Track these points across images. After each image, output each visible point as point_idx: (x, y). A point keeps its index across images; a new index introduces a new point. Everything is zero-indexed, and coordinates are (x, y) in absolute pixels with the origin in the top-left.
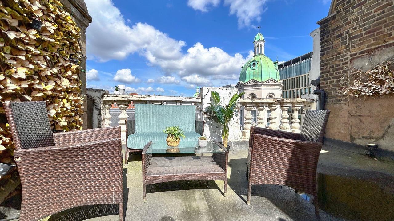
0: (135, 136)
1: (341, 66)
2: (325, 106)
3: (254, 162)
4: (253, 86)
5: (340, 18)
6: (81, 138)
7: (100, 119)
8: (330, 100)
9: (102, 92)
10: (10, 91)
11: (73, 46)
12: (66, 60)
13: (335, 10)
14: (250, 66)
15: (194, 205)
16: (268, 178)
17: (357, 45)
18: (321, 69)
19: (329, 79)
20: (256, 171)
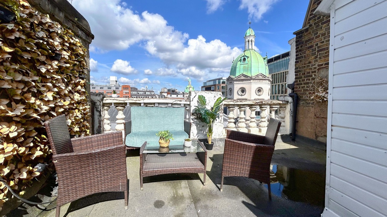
0: (132, 136)
1: (311, 74)
2: (298, 107)
3: (225, 160)
4: (242, 80)
5: (311, 31)
6: (92, 141)
7: (100, 119)
8: (301, 103)
9: (101, 96)
10: (44, 111)
11: (81, 63)
12: (76, 77)
13: (308, 23)
14: (240, 60)
15: (180, 192)
16: (236, 172)
17: (323, 57)
18: (296, 75)
19: (302, 84)
20: (227, 167)
